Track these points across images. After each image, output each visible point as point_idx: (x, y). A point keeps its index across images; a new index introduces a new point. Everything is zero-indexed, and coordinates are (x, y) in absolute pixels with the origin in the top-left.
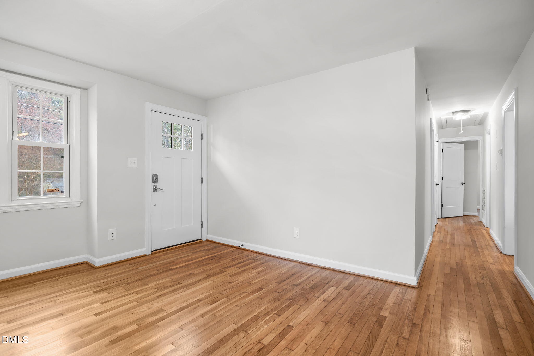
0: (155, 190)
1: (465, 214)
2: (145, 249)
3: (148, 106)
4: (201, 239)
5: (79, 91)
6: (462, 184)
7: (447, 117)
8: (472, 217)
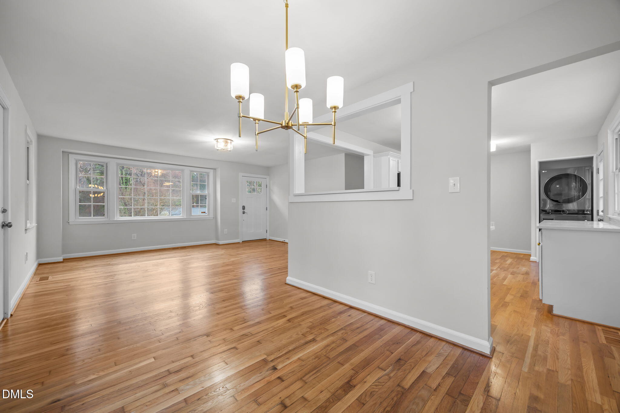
0: (244, 213)
2: (239, 240)
3: (241, 174)
4: (266, 239)
5: (212, 170)
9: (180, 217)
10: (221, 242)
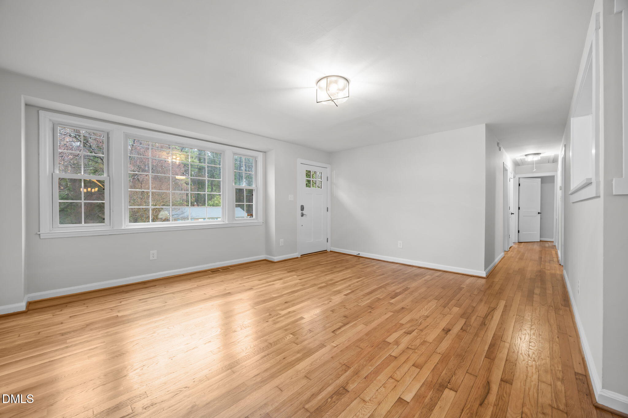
0: (302, 215)
1: (541, 240)
2: (297, 253)
3: (299, 161)
4: (327, 250)
5: (261, 154)
6: (539, 213)
7: (522, 158)
8: (548, 242)
9: (219, 221)
10: (276, 259)
